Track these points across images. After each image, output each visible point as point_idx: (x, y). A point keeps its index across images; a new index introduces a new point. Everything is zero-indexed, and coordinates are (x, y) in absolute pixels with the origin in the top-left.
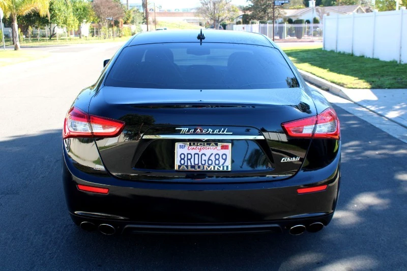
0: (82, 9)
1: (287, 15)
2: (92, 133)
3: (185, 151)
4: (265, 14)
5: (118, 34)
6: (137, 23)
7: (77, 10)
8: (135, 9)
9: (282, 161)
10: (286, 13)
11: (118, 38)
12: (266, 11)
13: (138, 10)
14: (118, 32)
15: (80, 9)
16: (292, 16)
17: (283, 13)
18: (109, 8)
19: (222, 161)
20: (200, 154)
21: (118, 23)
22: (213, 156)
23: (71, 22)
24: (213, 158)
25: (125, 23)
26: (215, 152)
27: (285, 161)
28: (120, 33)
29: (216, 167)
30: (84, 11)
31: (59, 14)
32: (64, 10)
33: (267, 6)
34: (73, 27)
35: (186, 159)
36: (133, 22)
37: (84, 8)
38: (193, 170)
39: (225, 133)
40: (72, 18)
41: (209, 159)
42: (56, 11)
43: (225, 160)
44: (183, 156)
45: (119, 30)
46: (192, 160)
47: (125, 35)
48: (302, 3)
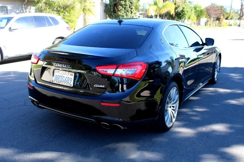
0: (200, 11)
3: (58, 74)
5: (219, 25)
6: (234, 19)
7: (197, 11)
8: (236, 11)
9: (94, 86)
11: (219, 27)
13: (238, 12)
14: (219, 23)
15: (199, 11)
18: (214, 11)
19: (70, 81)
20: (63, 76)
21: (220, 19)
23: (193, 18)
24: (67, 79)
25: (227, 19)
26: (68, 76)
27: (96, 86)
28: (220, 24)
29: (67, 84)
30: (201, 12)
31: (187, 13)
32: (189, 12)
34: (193, 20)
35: (57, 78)
36: (231, 19)
37: (201, 11)
39: (69, 67)
40: (193, 16)
41: (65, 80)
42: (186, 12)
44: (56, 77)
45: (220, 23)
46: (59, 79)
47: (223, 26)
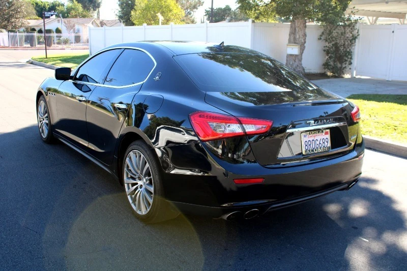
1: (30, 25)
2: (245, 132)
3: (307, 139)
4: (8, 23)
10: (29, 23)
12: (9, 20)
16: (34, 26)
17: (26, 23)
19: (326, 143)
20: (315, 140)
22: (321, 141)
24: (321, 142)
26: (322, 137)
29: (324, 148)
33: (11, 15)
35: (308, 145)
38: (313, 152)
41: (320, 143)
43: (327, 142)
44: (306, 143)
46: (311, 145)
48: (35, 14)
